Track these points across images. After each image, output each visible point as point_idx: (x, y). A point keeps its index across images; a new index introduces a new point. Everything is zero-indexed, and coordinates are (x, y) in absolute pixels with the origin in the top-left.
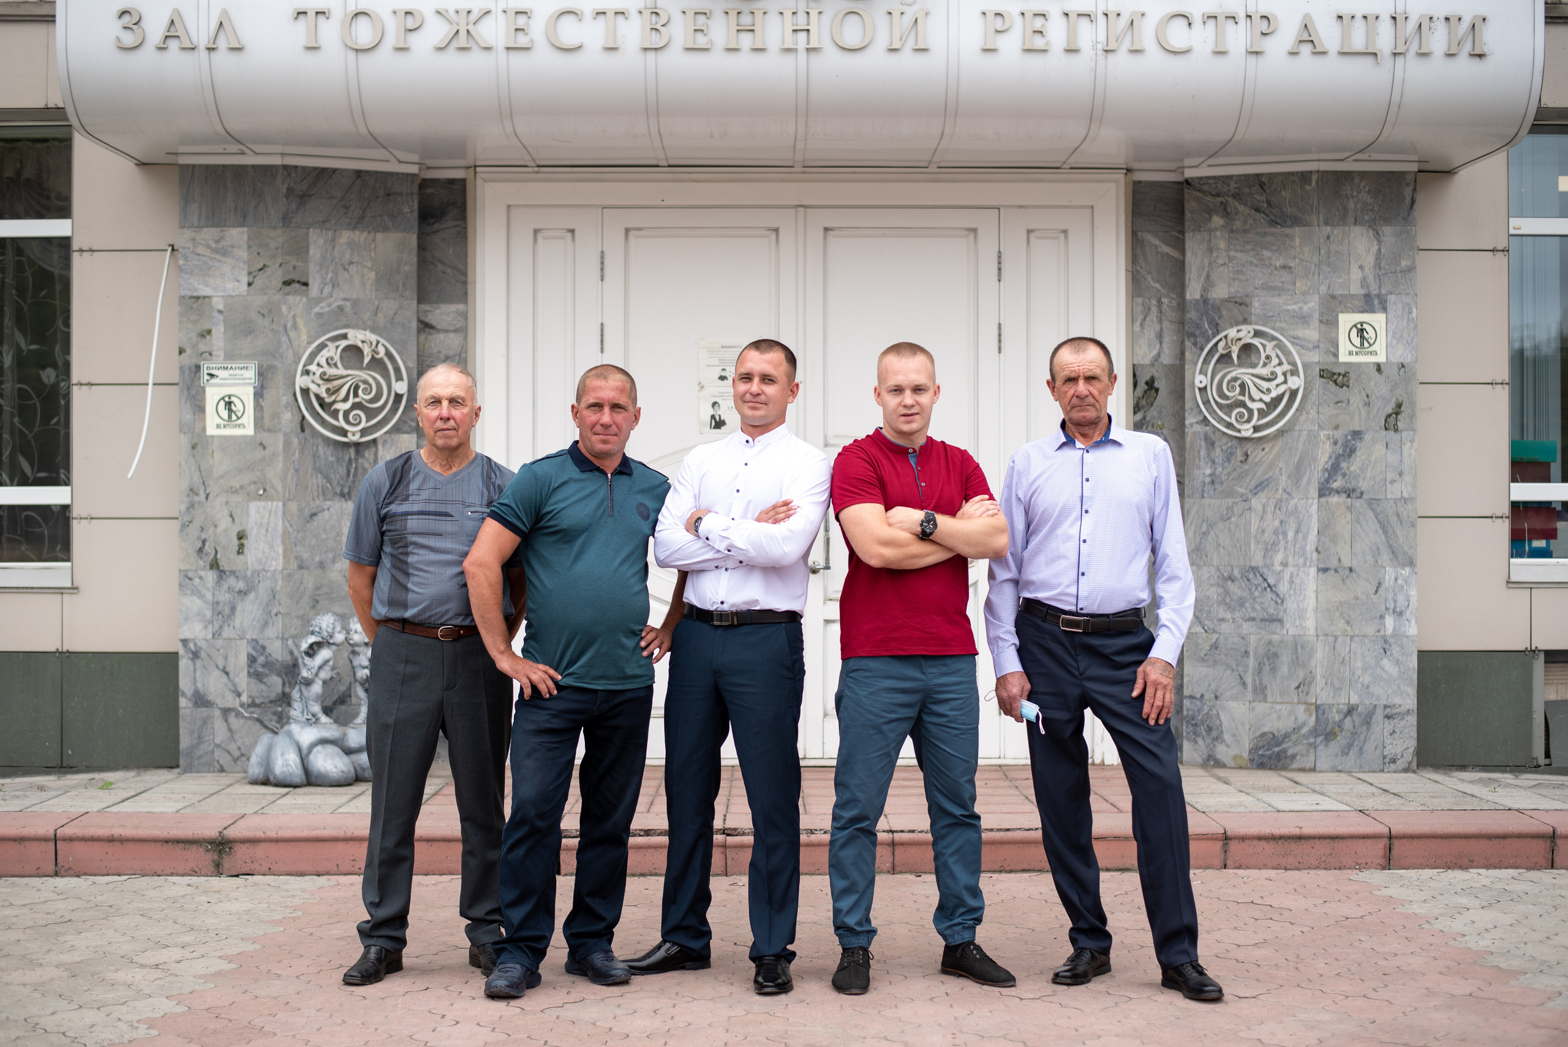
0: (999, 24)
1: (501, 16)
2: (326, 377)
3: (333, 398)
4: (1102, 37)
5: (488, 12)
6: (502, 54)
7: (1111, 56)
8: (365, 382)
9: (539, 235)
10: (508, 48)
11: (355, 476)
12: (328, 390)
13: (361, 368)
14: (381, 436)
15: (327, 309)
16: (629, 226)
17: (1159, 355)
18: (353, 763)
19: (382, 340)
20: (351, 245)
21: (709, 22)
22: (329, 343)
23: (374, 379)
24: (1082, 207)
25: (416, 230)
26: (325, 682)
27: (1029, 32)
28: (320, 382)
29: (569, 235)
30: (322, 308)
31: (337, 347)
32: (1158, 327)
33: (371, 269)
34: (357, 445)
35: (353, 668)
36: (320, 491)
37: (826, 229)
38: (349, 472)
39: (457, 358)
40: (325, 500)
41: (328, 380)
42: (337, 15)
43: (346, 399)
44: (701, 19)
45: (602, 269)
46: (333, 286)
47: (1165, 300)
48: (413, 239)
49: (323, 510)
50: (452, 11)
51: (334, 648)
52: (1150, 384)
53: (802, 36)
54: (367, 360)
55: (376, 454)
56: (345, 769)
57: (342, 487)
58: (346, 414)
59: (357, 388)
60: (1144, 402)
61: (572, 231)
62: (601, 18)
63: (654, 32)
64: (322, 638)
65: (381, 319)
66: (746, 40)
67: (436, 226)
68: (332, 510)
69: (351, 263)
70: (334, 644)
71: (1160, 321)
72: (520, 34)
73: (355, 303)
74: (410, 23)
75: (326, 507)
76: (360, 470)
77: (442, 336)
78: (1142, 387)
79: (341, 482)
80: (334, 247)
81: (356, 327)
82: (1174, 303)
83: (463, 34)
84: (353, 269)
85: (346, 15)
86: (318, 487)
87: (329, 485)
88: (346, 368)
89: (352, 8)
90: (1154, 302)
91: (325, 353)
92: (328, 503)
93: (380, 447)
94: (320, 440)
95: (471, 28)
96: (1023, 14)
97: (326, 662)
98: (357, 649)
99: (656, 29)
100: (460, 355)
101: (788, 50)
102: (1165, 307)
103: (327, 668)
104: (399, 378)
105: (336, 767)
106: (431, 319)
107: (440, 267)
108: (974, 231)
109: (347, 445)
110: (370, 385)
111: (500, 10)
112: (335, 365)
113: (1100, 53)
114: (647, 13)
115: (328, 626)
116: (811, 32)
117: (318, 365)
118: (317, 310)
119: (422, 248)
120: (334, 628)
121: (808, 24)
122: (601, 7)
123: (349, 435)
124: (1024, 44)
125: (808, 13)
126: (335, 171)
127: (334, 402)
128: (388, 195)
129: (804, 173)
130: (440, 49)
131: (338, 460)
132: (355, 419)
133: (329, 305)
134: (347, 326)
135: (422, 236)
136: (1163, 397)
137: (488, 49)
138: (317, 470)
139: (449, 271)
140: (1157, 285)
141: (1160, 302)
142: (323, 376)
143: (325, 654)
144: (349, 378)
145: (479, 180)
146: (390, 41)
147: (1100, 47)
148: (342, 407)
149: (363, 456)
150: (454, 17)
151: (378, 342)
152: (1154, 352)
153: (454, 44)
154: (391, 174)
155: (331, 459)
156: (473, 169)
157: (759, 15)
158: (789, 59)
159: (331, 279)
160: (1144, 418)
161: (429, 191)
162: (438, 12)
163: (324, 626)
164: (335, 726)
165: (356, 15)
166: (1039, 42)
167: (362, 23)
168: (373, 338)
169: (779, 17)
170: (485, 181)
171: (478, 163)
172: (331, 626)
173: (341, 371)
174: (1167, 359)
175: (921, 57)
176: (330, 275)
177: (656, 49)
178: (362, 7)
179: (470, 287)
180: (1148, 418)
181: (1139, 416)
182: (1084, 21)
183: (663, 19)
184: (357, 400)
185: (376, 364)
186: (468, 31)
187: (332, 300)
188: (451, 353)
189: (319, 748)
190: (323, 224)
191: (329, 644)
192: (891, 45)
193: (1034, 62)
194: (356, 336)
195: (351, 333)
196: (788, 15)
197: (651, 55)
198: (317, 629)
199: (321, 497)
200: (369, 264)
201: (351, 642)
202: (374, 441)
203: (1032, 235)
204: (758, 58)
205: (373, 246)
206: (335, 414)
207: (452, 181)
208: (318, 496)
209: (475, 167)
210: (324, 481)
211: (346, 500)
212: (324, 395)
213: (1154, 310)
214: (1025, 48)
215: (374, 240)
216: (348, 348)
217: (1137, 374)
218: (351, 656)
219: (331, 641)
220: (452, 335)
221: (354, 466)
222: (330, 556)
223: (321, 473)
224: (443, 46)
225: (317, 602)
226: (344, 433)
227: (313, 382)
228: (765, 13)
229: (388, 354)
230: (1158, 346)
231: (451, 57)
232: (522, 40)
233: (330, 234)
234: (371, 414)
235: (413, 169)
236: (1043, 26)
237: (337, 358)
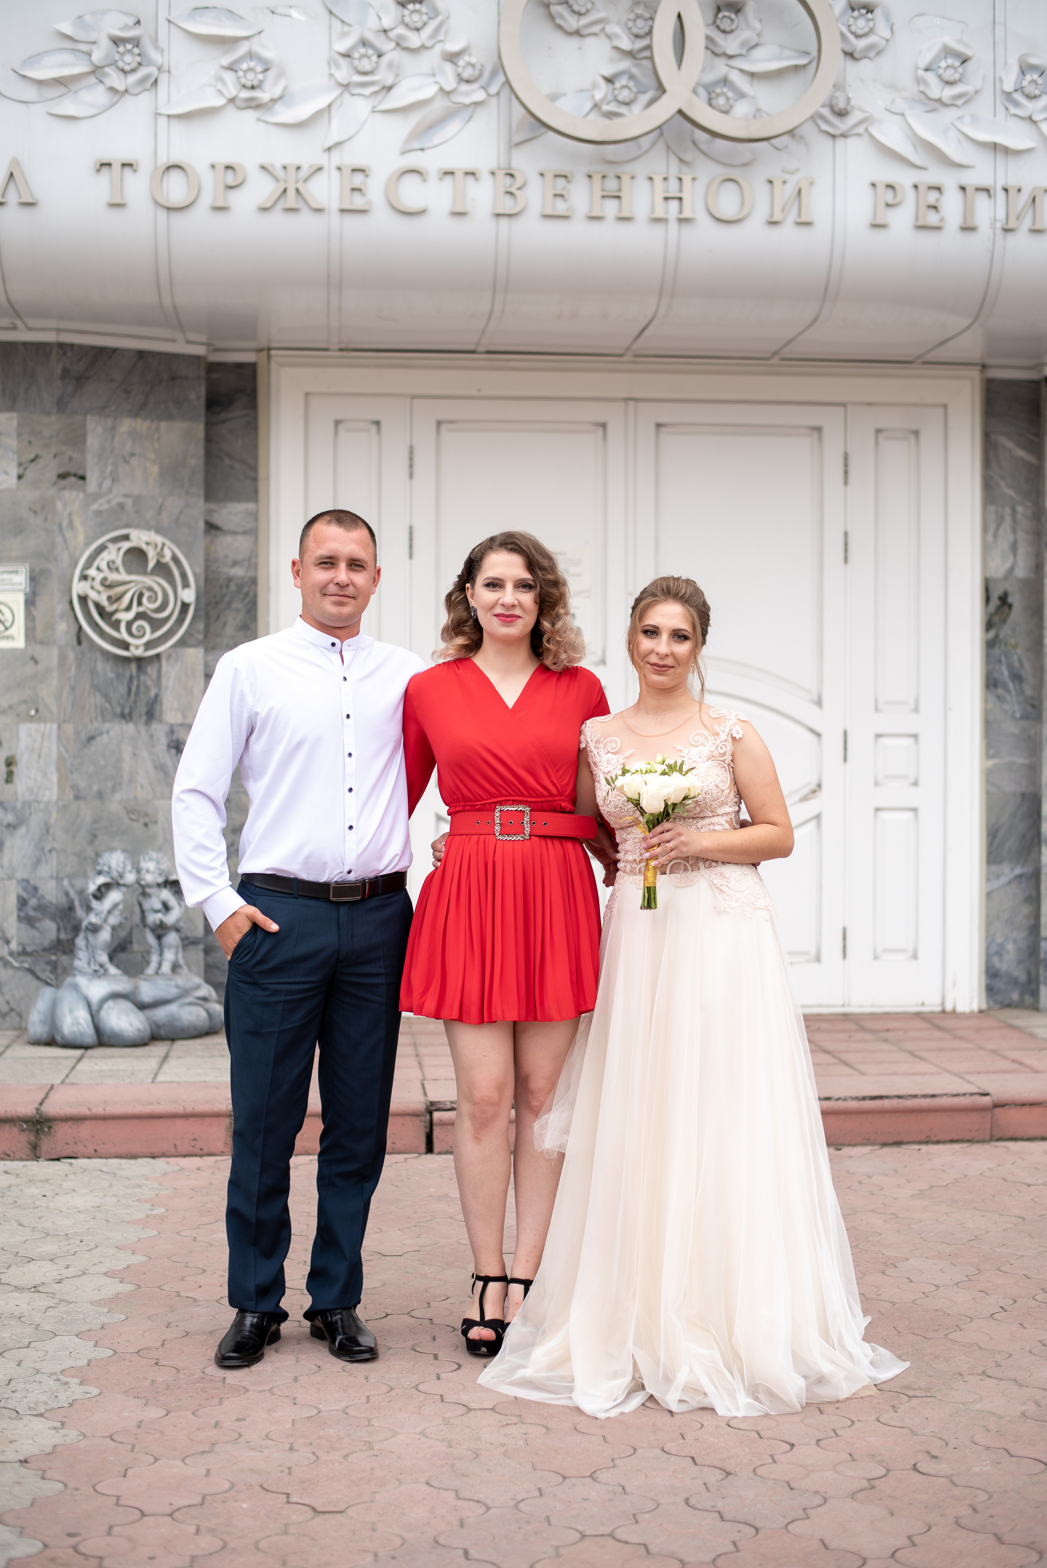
0: (889, 196)
1: (335, 174)
2: (108, 583)
3: (114, 607)
4: (1001, 214)
5: (320, 169)
6: (335, 217)
7: (1010, 237)
8: (150, 589)
9: (341, 428)
10: (343, 211)
11: (137, 694)
12: (109, 598)
13: (144, 572)
14: (165, 651)
15: (106, 507)
16: (442, 417)
17: (1011, 570)
18: (148, 1019)
19: (168, 543)
20: (134, 435)
21: (571, 187)
22: (110, 545)
23: (159, 584)
24: (935, 405)
25: (203, 419)
26: (114, 928)
27: (923, 207)
28: (101, 588)
29: (374, 428)
30: (101, 505)
31: (119, 549)
32: (1011, 537)
33: (154, 462)
34: (139, 660)
35: (143, 911)
36: (99, 711)
37: (659, 426)
38: (130, 690)
39: (246, 564)
40: (104, 721)
41: (110, 587)
42: (146, 168)
43: (128, 608)
44: (561, 182)
45: (411, 466)
46: (113, 480)
47: (1020, 509)
48: (200, 429)
49: (101, 733)
50: (278, 165)
51: (124, 889)
52: (1004, 599)
53: (674, 204)
54: (151, 564)
55: (159, 671)
56: (141, 1027)
57: (123, 707)
58: (129, 624)
59: (141, 596)
60: (996, 619)
61: (377, 423)
62: (448, 179)
63: (508, 197)
64: (112, 878)
65: (165, 519)
66: (611, 208)
67: (223, 416)
68: (112, 733)
69: (132, 455)
70: (124, 885)
71: (1014, 530)
72: (357, 195)
73: (137, 500)
74: (230, 179)
75: (104, 730)
76: (142, 689)
77: (229, 539)
78: (995, 602)
79: (122, 702)
80: (113, 437)
81: (138, 527)
82: (1029, 512)
83: (291, 193)
84: (134, 461)
85: (156, 168)
86: (96, 707)
87: (107, 705)
88: (129, 572)
89: (163, 160)
90: (1008, 510)
91: (106, 557)
92: (107, 726)
93: (164, 662)
94: (98, 655)
95: (300, 186)
96: (916, 187)
97: (115, 906)
98: (148, 890)
99: (511, 193)
100: (249, 560)
101: (658, 220)
102: (1019, 516)
103: (116, 912)
104: (186, 585)
105: (131, 1025)
106: (216, 519)
107: (227, 461)
108: (818, 430)
109: (127, 660)
110: (156, 593)
111: (333, 167)
112: (117, 570)
113: (999, 232)
114: (500, 174)
115: (118, 865)
116: (685, 201)
117: (98, 569)
118: (95, 507)
119: (208, 440)
120: (124, 867)
121: (681, 191)
122: (448, 166)
123: (132, 648)
124: (917, 219)
125: (680, 179)
126: (114, 350)
127: (116, 611)
128: (173, 379)
129: (635, 362)
130: (264, 209)
131: (119, 677)
132: (139, 631)
133: (109, 502)
134: (128, 526)
135: (209, 425)
136: (1017, 614)
137: (319, 210)
138: (96, 688)
139: (237, 465)
140: (1011, 492)
141: (1014, 511)
142: (103, 582)
143: (114, 896)
144: (132, 585)
145: (274, 366)
146: (206, 200)
147: (999, 225)
148: (125, 617)
149: (145, 673)
150: (280, 173)
151: (164, 545)
152: (1008, 565)
153: (281, 204)
154: (176, 356)
155: (111, 675)
156: (265, 353)
157: (625, 179)
158: (659, 229)
159: (111, 473)
160: (997, 636)
161: (215, 376)
162: (263, 168)
163: (114, 865)
164: (125, 978)
165: (169, 168)
166: (932, 218)
167: (175, 177)
168: (159, 539)
169: (647, 183)
170: (281, 365)
171: (273, 345)
172: (121, 865)
173: (123, 576)
174: (1021, 572)
175: (804, 231)
176: (109, 468)
177: (510, 216)
178: (175, 159)
179: (261, 485)
180: (1001, 636)
181: (992, 634)
182: (982, 197)
183: (519, 182)
184: (141, 609)
185: (162, 569)
186: (297, 191)
187: (111, 496)
188: (239, 557)
189: (110, 1003)
190: (102, 410)
191: (118, 885)
192: (772, 215)
193: (927, 239)
194: (140, 537)
195: (134, 534)
196: (658, 180)
197: (504, 223)
198: (106, 868)
199: (100, 719)
200: (152, 456)
201: (143, 883)
202: (158, 656)
203: (881, 437)
204: (625, 227)
205: (156, 436)
206: (116, 625)
207: (240, 366)
208: (96, 718)
209: (269, 349)
210: (103, 701)
211: (127, 722)
212: (105, 603)
213: (1008, 519)
214: (920, 223)
215: (158, 430)
216: (130, 551)
217: (991, 587)
218: (141, 899)
219: (121, 882)
220: (240, 538)
221: (135, 682)
222: (110, 784)
223: (99, 690)
224: (268, 205)
225: (95, 836)
226: (126, 646)
227: (92, 588)
228: (633, 178)
229: (175, 559)
230: (1011, 559)
231: (277, 219)
232: (358, 202)
233: (109, 422)
234: (156, 625)
235: (200, 351)
236: (937, 200)
237: (119, 562)
